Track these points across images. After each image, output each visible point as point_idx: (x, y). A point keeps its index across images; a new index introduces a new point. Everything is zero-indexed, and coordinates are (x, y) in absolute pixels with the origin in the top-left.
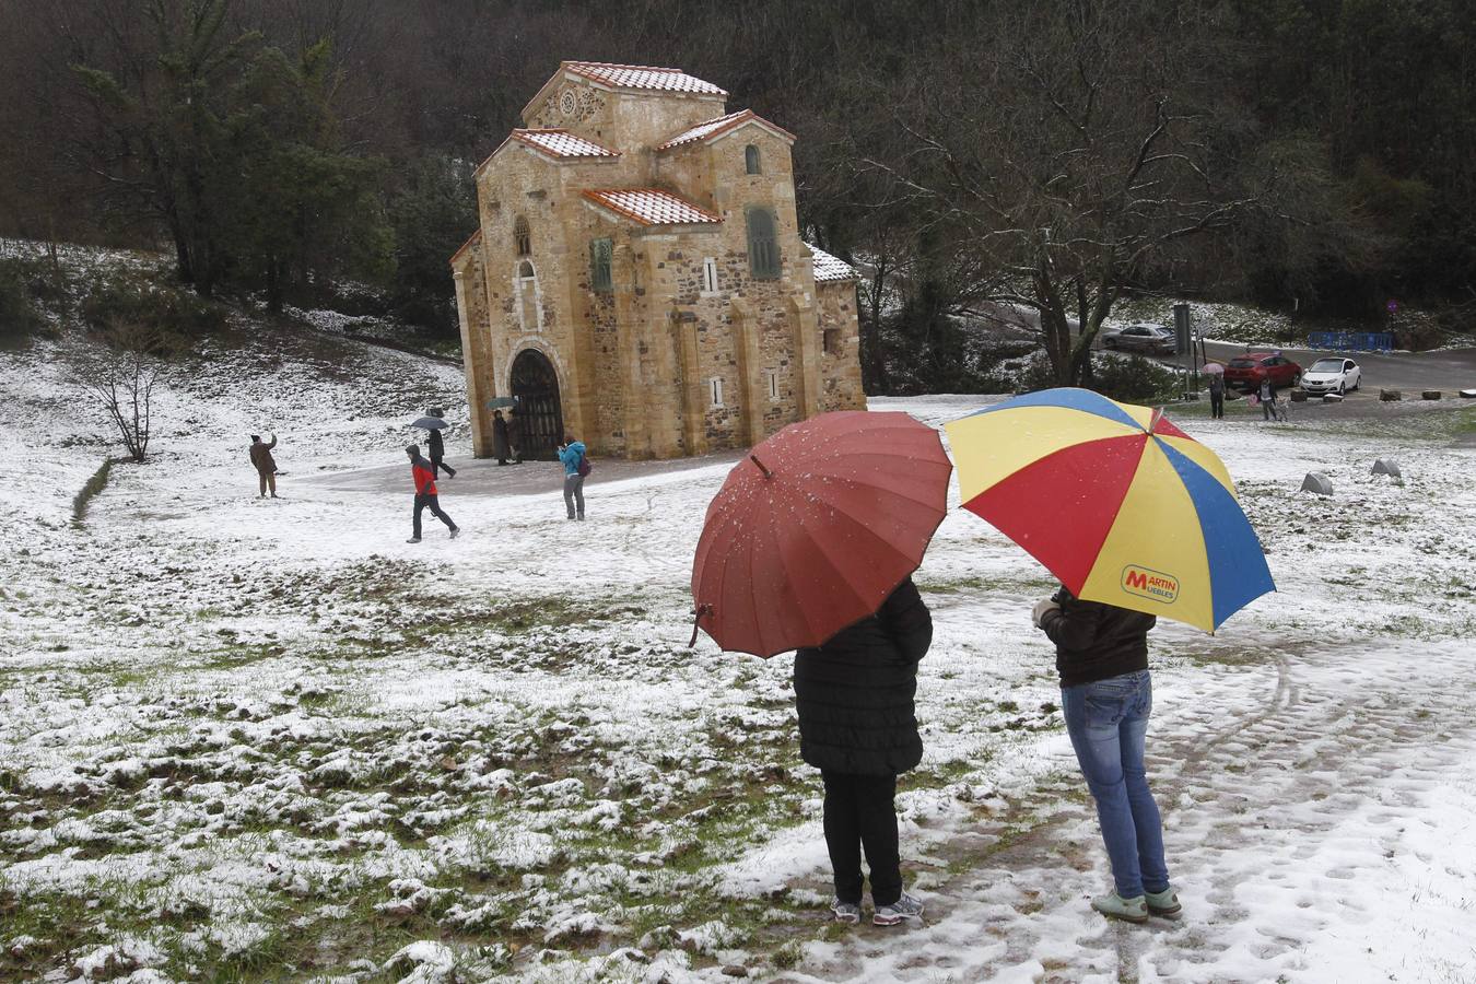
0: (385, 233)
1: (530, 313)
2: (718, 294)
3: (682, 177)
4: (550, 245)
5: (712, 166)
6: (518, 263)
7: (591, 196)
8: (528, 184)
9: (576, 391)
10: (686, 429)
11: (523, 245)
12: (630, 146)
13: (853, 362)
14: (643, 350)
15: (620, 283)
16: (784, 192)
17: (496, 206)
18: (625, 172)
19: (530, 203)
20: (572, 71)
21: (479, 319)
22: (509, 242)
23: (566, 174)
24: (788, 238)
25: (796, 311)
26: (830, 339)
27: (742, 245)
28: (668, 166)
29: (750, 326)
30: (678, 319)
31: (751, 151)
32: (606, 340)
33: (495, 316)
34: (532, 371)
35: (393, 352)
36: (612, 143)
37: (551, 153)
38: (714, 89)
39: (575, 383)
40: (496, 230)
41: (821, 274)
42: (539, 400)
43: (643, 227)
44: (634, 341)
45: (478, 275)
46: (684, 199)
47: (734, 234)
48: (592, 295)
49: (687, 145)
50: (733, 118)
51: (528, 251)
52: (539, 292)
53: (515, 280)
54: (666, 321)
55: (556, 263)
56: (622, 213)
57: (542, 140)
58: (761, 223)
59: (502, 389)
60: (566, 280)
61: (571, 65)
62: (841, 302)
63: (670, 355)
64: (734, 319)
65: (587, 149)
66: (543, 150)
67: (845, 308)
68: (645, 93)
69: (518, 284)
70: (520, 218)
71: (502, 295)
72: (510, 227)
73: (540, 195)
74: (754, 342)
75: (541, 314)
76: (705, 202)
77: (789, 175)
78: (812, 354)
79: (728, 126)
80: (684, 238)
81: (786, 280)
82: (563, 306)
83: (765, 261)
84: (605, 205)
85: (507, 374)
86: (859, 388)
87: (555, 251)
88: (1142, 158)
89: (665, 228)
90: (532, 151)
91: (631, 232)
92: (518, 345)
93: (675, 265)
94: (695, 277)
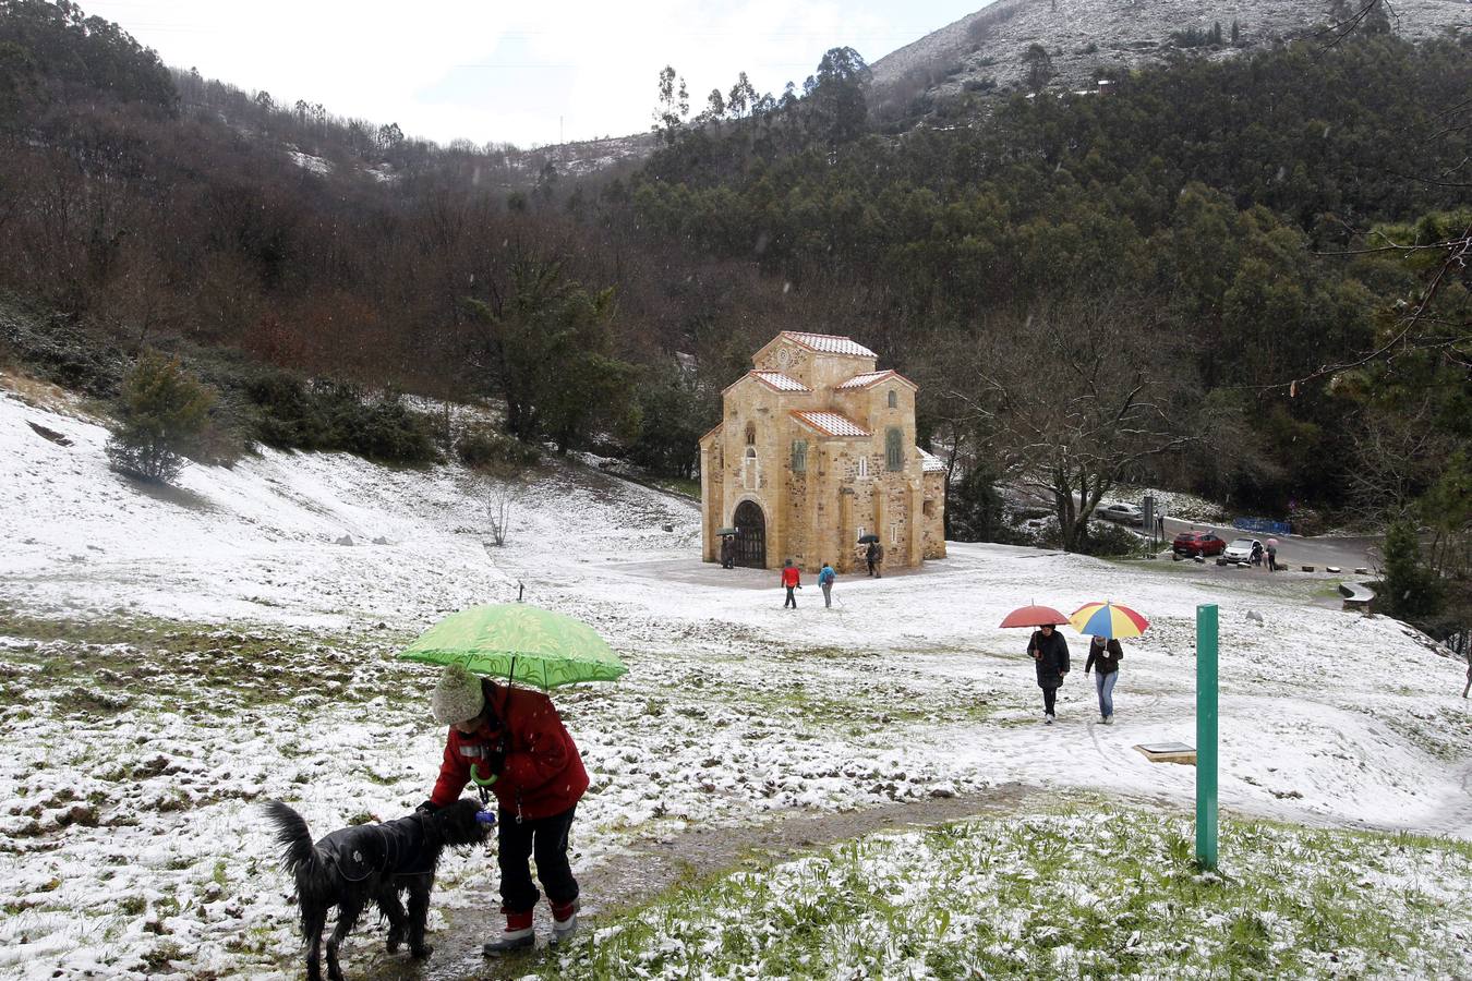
0: (637, 409)
1: (751, 479)
2: (867, 478)
3: (849, 406)
4: (767, 440)
5: (868, 402)
6: (746, 449)
7: (793, 413)
8: (757, 404)
9: (776, 528)
10: (842, 557)
11: (751, 439)
12: (819, 385)
13: (940, 522)
14: (821, 508)
15: (810, 467)
16: (908, 420)
17: (735, 413)
18: (816, 400)
19: (758, 415)
20: (787, 337)
21: (716, 478)
22: (741, 435)
23: (782, 400)
24: (910, 447)
25: (911, 491)
26: (927, 507)
27: (882, 450)
28: (840, 398)
29: (884, 498)
30: (843, 492)
31: (892, 393)
32: (798, 499)
33: (728, 477)
34: (749, 515)
35: (638, 486)
36: (809, 384)
37: (775, 388)
38: (870, 353)
39: (776, 524)
40: (732, 429)
41: (926, 467)
42: (752, 532)
43: (828, 437)
44: (816, 502)
45: (717, 452)
46: (850, 420)
47: (879, 444)
48: (791, 472)
49: (854, 388)
50: (883, 374)
51: (753, 442)
52: (758, 467)
53: (743, 459)
54: (836, 492)
55: (771, 451)
56: (814, 426)
57: (768, 378)
58: (894, 438)
59: (727, 523)
60: (776, 463)
61: (786, 333)
62: (935, 485)
63: (837, 512)
64: (875, 494)
65: (795, 386)
66: (770, 385)
67: (937, 488)
68: (829, 354)
69: (745, 460)
70: (750, 423)
71: (734, 467)
72: (743, 427)
73: (765, 411)
74: (885, 508)
75: (758, 480)
76: (863, 423)
77: (913, 410)
78: (918, 516)
79: (880, 379)
80: (849, 444)
81: (906, 471)
82: (773, 477)
83: (895, 459)
84: (804, 421)
85: (732, 513)
86: (943, 538)
87: (771, 444)
88: (1129, 403)
89: (840, 438)
90: (762, 385)
91: (819, 439)
92: (741, 497)
93: (843, 460)
94: (854, 467)
